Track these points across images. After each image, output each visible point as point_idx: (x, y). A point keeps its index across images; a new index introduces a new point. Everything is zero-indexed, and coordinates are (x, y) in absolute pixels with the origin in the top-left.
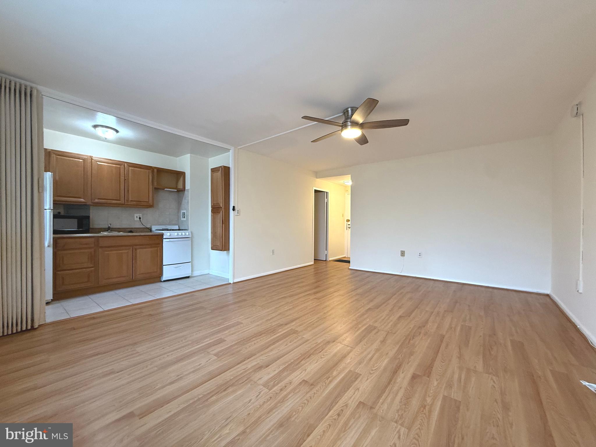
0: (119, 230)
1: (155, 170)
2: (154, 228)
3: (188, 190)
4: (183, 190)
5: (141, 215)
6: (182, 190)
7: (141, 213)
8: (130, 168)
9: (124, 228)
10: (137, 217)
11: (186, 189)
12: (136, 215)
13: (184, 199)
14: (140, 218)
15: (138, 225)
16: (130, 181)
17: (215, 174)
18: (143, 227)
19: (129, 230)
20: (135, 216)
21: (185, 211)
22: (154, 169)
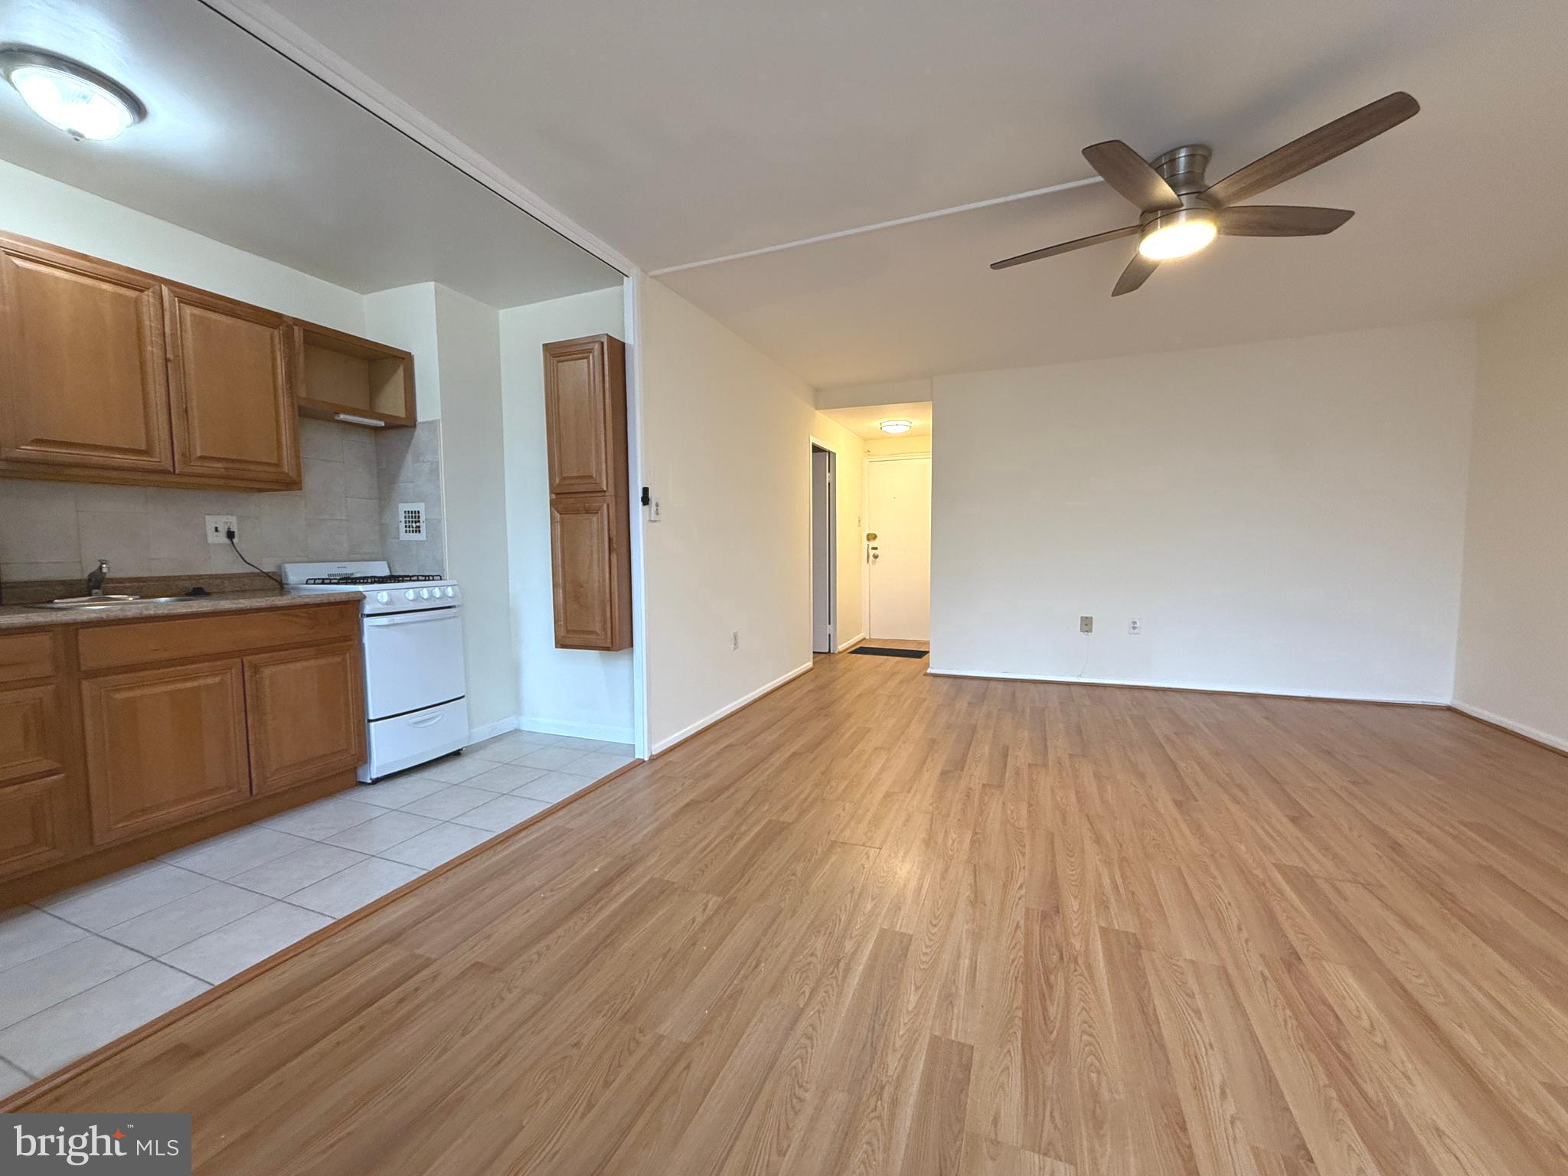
0: (144, 587)
1: (298, 334)
2: (295, 574)
3: (432, 425)
4: (406, 424)
5: (234, 523)
6: (403, 423)
7: (232, 515)
8: (188, 310)
9: (164, 578)
10: (216, 530)
11: (420, 418)
12: (211, 522)
13: (409, 457)
14: (230, 535)
15: (222, 563)
16: (191, 367)
17: (567, 367)
18: (250, 569)
19: (189, 586)
20: (208, 527)
21: (420, 507)
22: (293, 329)
